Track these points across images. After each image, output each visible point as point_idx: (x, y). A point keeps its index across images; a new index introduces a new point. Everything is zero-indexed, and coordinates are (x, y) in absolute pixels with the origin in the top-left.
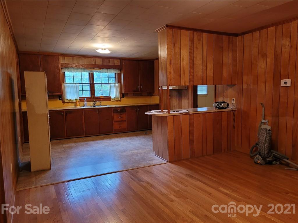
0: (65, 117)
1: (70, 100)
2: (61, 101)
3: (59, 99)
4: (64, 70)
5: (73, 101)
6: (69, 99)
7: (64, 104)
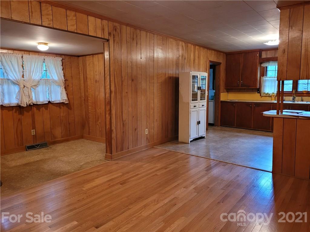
0: (253, 109)
1: (268, 93)
2: (259, 94)
3: (258, 93)
4: (264, 65)
5: (269, 95)
6: (266, 93)
7: (261, 97)
